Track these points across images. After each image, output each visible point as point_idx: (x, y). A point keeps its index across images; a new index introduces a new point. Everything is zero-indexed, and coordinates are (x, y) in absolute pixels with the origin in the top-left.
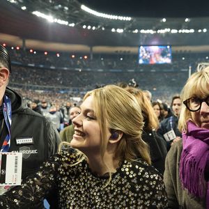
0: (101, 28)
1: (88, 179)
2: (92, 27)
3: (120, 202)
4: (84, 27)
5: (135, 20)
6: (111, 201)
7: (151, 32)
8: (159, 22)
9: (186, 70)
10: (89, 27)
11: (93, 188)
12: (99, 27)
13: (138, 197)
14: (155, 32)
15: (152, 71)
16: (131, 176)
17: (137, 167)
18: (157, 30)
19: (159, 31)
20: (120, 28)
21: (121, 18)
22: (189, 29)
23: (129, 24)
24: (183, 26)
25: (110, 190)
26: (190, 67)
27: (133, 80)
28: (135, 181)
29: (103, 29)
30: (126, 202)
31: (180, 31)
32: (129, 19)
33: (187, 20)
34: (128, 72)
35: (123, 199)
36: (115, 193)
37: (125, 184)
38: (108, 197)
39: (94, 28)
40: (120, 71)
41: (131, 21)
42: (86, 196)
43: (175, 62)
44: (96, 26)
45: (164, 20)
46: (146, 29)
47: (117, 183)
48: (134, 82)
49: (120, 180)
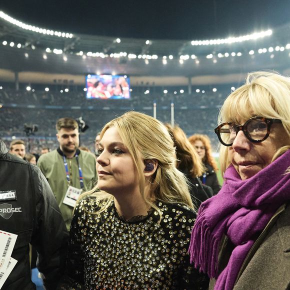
0: (30, 46)
1: (115, 226)
2: (16, 44)
3: (151, 250)
4: (5, 43)
5: (78, 38)
6: (140, 250)
7: (102, 55)
8: (111, 42)
9: (150, 108)
10: (12, 44)
11: (121, 236)
12: (27, 44)
13: (172, 245)
14: (107, 56)
15: (105, 108)
16: (165, 221)
17: (174, 210)
18: (109, 53)
19: (112, 55)
20: (58, 48)
21: (58, 34)
22: (151, 54)
23: (70, 43)
24: (144, 51)
25: (140, 237)
26: (155, 104)
27: (80, 119)
28: (169, 226)
29: (33, 47)
30: (158, 251)
31: (140, 57)
32: (70, 36)
33: (148, 42)
34: (73, 110)
35: (154, 247)
36: (145, 241)
37: (158, 229)
38: (137, 245)
39: (19, 46)
40: (61, 107)
41: (73, 39)
42: (112, 246)
43: (136, 97)
44: (23, 44)
45: (118, 40)
46: (94, 51)
47: (149, 228)
48: (82, 122)
49: (153, 225)
